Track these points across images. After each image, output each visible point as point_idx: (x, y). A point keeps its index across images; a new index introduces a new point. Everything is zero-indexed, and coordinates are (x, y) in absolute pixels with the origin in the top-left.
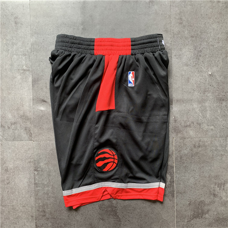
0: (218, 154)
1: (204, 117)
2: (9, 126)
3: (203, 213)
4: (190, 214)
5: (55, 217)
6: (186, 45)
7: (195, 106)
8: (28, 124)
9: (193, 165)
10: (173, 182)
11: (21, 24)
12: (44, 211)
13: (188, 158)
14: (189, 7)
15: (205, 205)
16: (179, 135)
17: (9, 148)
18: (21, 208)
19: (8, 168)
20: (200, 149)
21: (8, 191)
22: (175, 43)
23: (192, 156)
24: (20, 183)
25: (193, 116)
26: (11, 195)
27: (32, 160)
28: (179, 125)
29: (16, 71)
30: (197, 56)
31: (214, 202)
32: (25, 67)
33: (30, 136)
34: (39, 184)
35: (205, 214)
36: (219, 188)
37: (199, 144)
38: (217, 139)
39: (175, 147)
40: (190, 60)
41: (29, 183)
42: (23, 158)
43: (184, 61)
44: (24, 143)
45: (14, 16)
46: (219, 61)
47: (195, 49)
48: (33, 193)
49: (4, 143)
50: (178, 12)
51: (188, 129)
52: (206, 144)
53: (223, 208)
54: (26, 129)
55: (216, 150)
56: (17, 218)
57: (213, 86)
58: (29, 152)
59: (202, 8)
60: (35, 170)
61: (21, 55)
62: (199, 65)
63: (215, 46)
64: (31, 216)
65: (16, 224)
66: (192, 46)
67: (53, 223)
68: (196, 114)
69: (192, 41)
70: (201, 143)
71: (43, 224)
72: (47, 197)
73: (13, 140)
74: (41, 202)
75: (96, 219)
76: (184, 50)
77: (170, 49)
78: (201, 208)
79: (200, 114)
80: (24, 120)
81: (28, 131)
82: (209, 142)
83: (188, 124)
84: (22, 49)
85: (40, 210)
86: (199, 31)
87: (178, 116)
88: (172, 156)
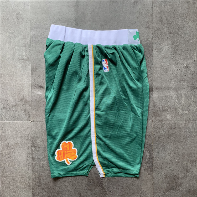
0: (191, 135)
1: (180, 103)
2: (11, 108)
3: (177, 186)
4: (165, 186)
5: (49, 187)
6: (165, 40)
7: (172, 93)
8: (27, 107)
9: (169, 144)
10: (152, 158)
11: (22, 19)
12: (40, 182)
13: (165, 138)
14: (168, 7)
15: (178, 179)
16: (158, 118)
17: (11, 127)
18: (20, 179)
19: (9, 144)
20: (175, 130)
21: (9, 164)
22: (155, 38)
23: (168, 137)
24: (19, 157)
25: (170, 102)
26: (12, 167)
27: (30, 138)
28: (157, 109)
29: (17, 60)
30: (175, 49)
31: (187, 177)
32: (25, 57)
33: (28, 116)
34: (36, 158)
35: (179, 187)
36: (191, 165)
37: (175, 126)
38: (190, 122)
39: (154, 128)
40: (168, 54)
41: (27, 157)
42: (22, 136)
43: (164, 54)
44: (23, 122)
45: (16, 12)
46: (193, 54)
47: (173, 44)
48: (30, 166)
49: (6, 122)
50: (159, 11)
51: (166, 113)
52: (181, 126)
53: (194, 182)
54: (25, 111)
55: (190, 131)
56: (16, 188)
57: (188, 76)
58: (27, 131)
59: (180, 8)
60: (33, 146)
61: (22, 47)
62: (176, 58)
63: (190, 42)
64: (29, 186)
65: (15, 192)
66: (170, 41)
67: (47, 192)
68: (173, 100)
69: (171, 37)
70: (176, 125)
71: (39, 193)
72: (42, 170)
73: (14, 120)
74: (37, 174)
75: (84, 190)
76: (163, 45)
77: (151, 44)
78: (175, 181)
79: (176, 100)
80: (24, 103)
81: (27, 112)
82: (184, 125)
83: (166, 109)
84: (23, 41)
85: (37, 181)
86: (176, 28)
87: (157, 102)
88: (151, 136)
